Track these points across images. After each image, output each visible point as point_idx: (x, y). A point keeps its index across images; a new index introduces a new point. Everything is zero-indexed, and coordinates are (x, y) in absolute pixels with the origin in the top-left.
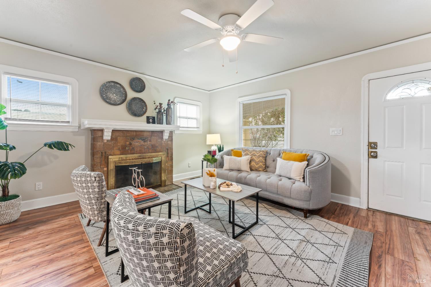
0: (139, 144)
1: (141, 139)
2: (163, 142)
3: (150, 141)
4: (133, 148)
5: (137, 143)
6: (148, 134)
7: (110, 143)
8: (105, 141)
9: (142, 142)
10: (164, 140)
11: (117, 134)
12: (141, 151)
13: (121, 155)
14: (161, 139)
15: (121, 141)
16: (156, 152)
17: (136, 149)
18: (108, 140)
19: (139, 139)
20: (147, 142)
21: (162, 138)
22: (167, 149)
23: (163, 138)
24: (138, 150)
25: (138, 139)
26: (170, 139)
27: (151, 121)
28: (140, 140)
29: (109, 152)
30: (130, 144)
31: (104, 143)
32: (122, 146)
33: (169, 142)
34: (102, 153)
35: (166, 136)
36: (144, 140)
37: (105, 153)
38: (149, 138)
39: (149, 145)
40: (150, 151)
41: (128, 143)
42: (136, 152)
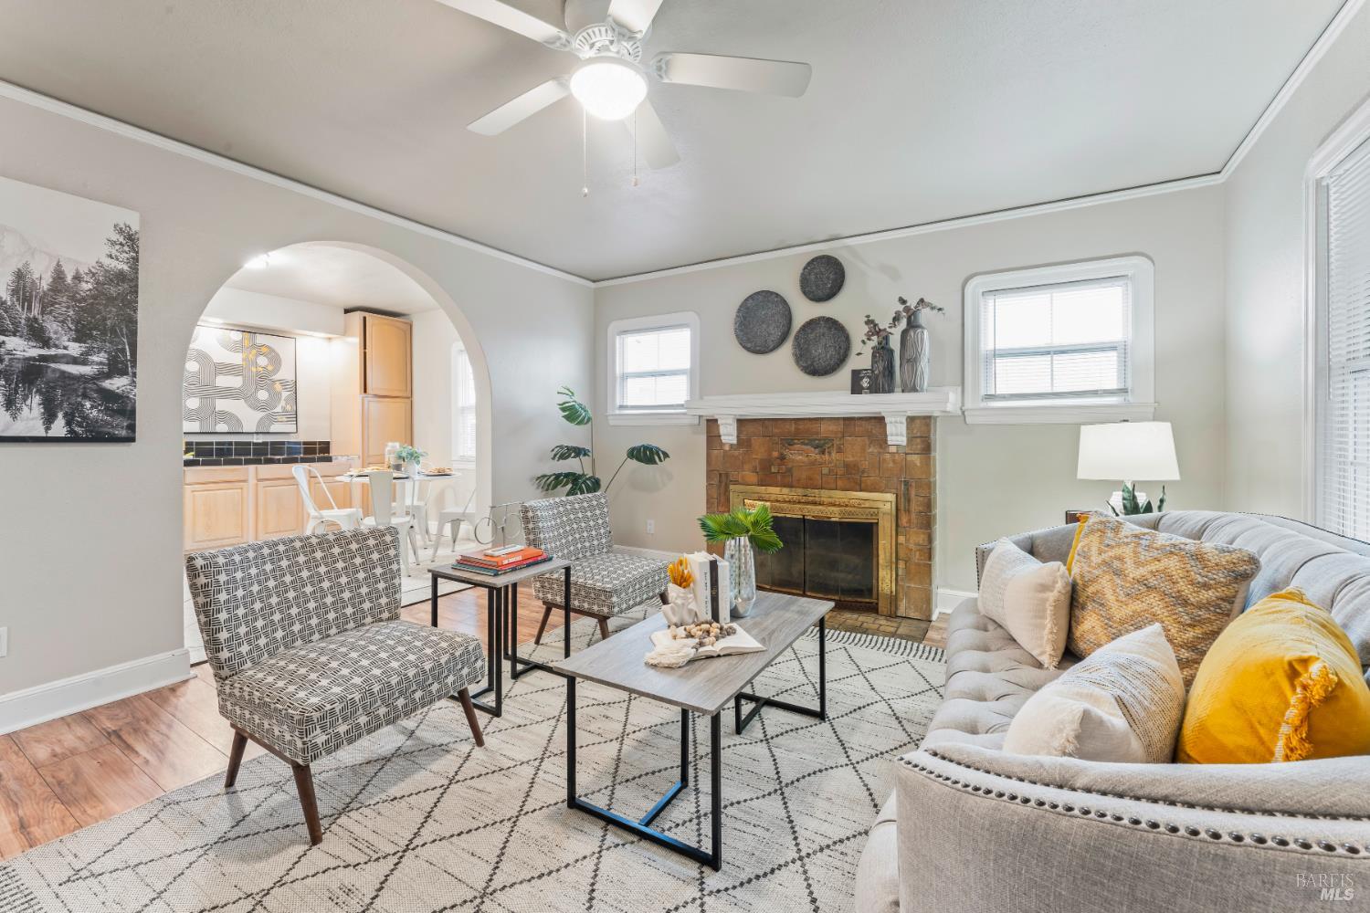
0: (806, 459)
1: (810, 443)
2: (888, 456)
3: (840, 451)
4: (790, 470)
5: (799, 456)
6: (833, 427)
7: (736, 453)
8: (727, 448)
9: (815, 455)
10: (893, 449)
11: (750, 428)
12: (811, 479)
13: (758, 485)
14: (881, 447)
15: (760, 450)
16: (861, 491)
17: (796, 473)
18: (731, 445)
19: (807, 444)
20: (829, 453)
21: (882, 441)
22: (906, 483)
23: (886, 441)
24: (804, 475)
25: (803, 444)
26: (919, 447)
27: (865, 382)
28: (809, 447)
29: (734, 475)
30: (782, 458)
31: (725, 452)
32: (762, 461)
33: (916, 459)
34: (720, 474)
35: (897, 435)
36: (821, 447)
37: (727, 475)
38: (837, 442)
39: (836, 465)
40: (840, 483)
41: (775, 454)
42: (799, 480)
